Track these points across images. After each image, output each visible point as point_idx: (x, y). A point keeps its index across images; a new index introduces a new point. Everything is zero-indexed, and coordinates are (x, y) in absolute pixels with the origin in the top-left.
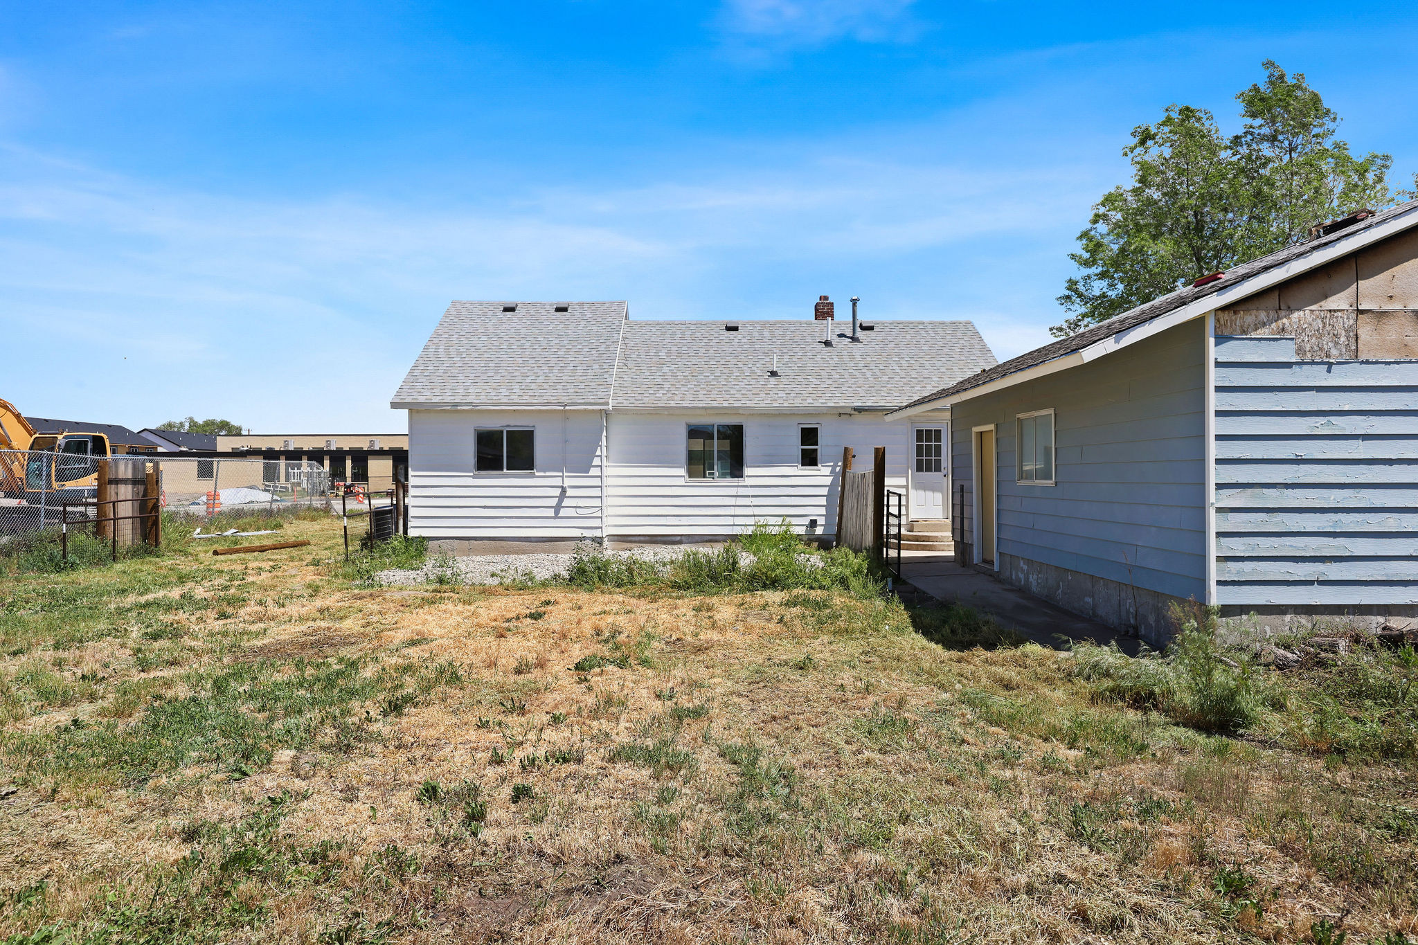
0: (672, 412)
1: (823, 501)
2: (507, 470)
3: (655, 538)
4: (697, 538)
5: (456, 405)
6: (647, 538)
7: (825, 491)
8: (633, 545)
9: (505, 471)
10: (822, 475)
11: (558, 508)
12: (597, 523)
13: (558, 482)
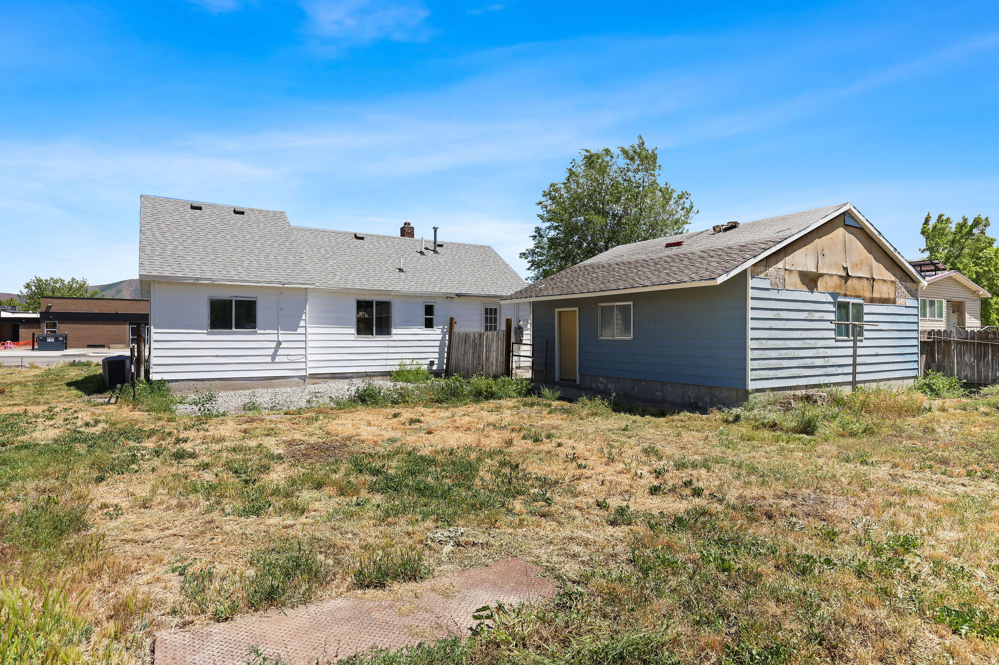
0: (347, 292)
1: (437, 350)
2: (235, 328)
3: (335, 375)
4: (362, 374)
5: (198, 279)
6: (330, 375)
7: (438, 343)
8: (319, 381)
9: (234, 329)
10: (436, 334)
11: (274, 356)
12: (302, 366)
13: (275, 338)
